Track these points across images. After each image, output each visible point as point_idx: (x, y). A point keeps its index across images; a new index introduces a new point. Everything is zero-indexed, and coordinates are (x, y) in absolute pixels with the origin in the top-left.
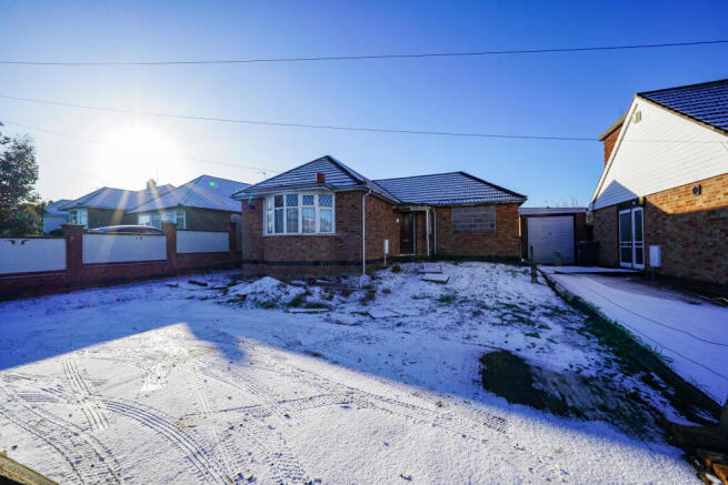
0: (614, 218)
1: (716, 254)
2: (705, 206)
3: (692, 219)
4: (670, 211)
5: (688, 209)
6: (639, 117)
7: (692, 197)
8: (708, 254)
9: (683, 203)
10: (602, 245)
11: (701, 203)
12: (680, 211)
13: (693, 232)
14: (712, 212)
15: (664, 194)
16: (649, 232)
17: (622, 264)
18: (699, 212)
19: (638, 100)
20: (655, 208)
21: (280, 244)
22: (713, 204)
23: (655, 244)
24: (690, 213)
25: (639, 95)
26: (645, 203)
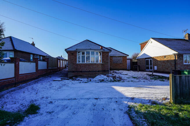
0: (144, 61)
1: (169, 67)
2: (166, 60)
3: (164, 62)
4: (159, 60)
5: (163, 60)
6: (152, 42)
7: (164, 58)
8: (167, 67)
9: (162, 59)
10: (140, 66)
11: (165, 59)
12: (161, 60)
13: (164, 64)
14: (168, 60)
15: (158, 57)
16: (154, 63)
17: (146, 70)
18: (165, 60)
19: (151, 39)
20: (155, 59)
21: (89, 66)
22: (168, 59)
23: (156, 66)
24: (163, 61)
25: (152, 38)
26: (153, 58)
